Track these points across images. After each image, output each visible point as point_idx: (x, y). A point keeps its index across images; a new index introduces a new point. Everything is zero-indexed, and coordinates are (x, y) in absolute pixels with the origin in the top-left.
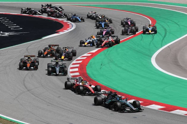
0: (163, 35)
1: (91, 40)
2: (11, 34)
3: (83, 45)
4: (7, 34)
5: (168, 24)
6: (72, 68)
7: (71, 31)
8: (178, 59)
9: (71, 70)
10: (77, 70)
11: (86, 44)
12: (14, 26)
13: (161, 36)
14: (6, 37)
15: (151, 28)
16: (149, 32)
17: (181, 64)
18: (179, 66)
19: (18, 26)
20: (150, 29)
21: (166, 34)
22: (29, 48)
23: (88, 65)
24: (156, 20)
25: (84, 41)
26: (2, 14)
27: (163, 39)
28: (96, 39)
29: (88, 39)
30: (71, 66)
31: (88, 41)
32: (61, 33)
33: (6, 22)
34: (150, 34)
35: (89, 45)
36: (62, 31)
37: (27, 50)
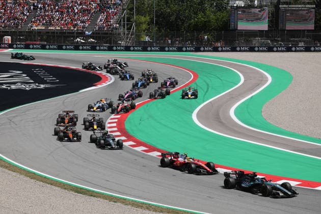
0: (205, 90)
1: (101, 105)
2: (47, 86)
3: (92, 110)
4: (42, 86)
5: (211, 79)
6: (110, 123)
7: (109, 85)
8: (222, 119)
9: (109, 125)
10: (115, 125)
11: (95, 109)
12: (50, 78)
13: (203, 91)
14: (41, 89)
15: (192, 91)
16: (188, 96)
17: (223, 121)
18: (221, 122)
19: (54, 78)
20: (190, 94)
21: (208, 89)
22: (66, 101)
23: (127, 120)
24: (199, 74)
25: (93, 105)
26: (38, 65)
27: (205, 94)
28: (105, 102)
29: (97, 103)
30: (109, 121)
31: (97, 105)
32: (99, 86)
33: (41, 73)
34: (189, 98)
35: (99, 110)
36: (100, 84)
37: (63, 103)
